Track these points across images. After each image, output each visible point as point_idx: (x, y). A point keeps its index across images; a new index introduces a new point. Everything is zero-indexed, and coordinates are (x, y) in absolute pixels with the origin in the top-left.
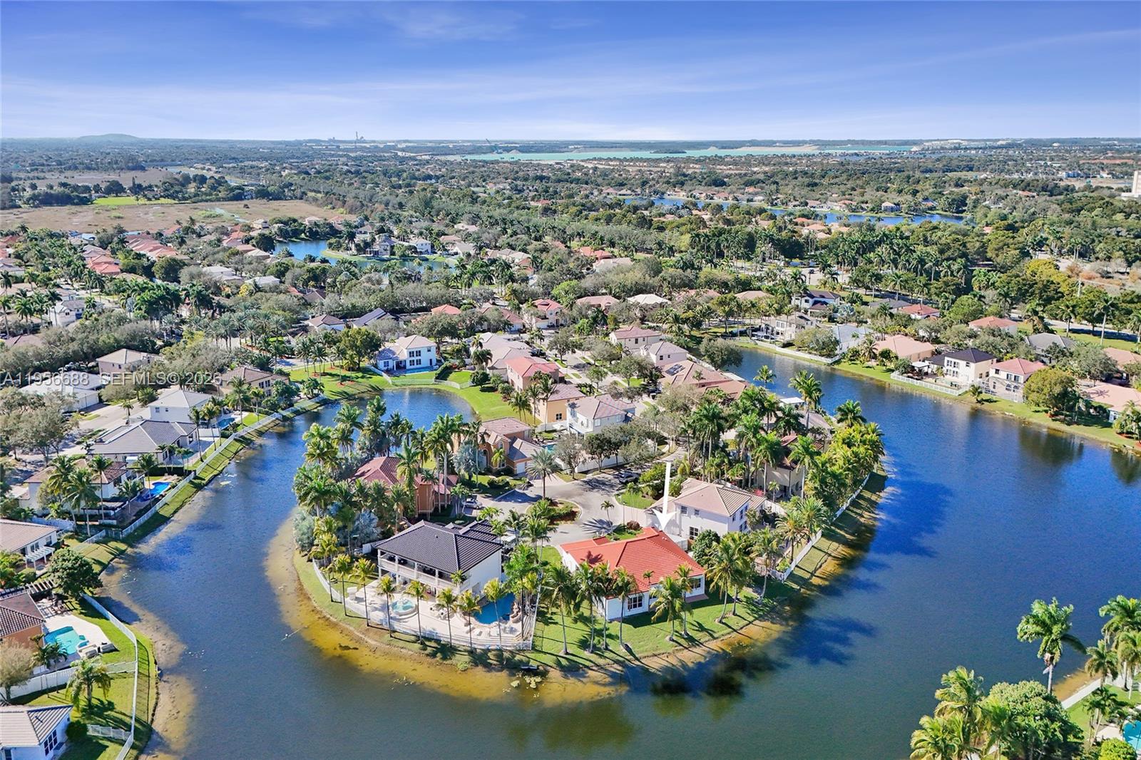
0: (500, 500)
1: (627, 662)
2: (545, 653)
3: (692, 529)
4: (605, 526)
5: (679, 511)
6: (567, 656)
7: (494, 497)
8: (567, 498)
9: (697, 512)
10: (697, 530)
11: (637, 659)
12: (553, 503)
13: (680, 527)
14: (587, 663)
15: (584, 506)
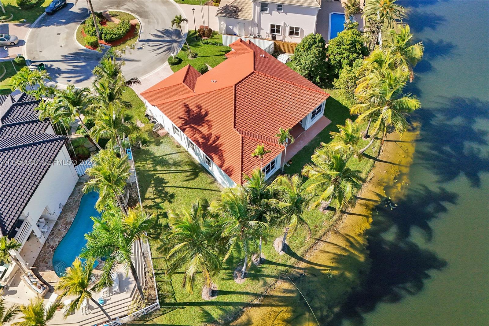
0: (39, 26)
1: (291, 270)
2: (184, 305)
3: (273, 26)
4: (174, 38)
5: (258, 9)
6: (215, 299)
7: (30, 22)
8: (118, 7)
9: (280, 7)
10: (278, 27)
11: (301, 259)
12: (103, 18)
13: (259, 26)
14: (245, 299)
15: (141, 14)
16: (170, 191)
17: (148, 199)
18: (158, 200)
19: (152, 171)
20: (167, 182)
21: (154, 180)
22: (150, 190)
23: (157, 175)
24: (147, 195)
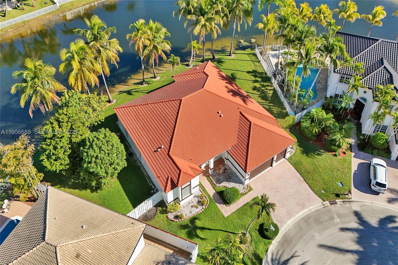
16: (255, 92)
17: (270, 90)
18: (263, 88)
19: (272, 105)
20: (259, 97)
21: (269, 100)
22: (270, 95)
23: (267, 102)
24: (272, 92)
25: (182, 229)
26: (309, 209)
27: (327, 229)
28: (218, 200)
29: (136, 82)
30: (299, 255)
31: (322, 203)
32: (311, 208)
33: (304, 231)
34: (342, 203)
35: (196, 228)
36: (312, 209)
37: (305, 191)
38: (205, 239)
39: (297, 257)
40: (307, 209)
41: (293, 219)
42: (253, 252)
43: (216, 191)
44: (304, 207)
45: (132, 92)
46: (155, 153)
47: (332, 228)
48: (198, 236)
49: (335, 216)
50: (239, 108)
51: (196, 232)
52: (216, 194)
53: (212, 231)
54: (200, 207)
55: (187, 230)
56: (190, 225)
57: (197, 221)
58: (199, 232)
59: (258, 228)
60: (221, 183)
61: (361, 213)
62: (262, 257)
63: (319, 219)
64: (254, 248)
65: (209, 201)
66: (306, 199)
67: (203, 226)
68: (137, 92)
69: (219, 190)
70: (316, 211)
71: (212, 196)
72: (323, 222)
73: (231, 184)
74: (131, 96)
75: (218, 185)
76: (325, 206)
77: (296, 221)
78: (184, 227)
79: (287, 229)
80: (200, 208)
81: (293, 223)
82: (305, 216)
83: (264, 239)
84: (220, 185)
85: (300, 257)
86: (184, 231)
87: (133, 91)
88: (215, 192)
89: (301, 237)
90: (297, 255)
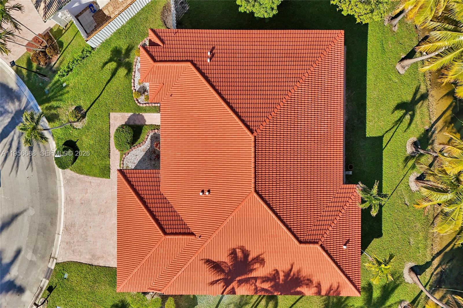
25: (129, 47)
26: (61, 233)
27: (29, 232)
28: (135, 120)
29: (409, 121)
30: (28, 169)
31: (56, 259)
32: (60, 236)
33: (44, 201)
34: (41, 285)
35: (119, 65)
36: (58, 238)
37: (80, 251)
38: (103, 68)
39: (27, 165)
40: (61, 231)
41: (63, 200)
42: (60, 117)
43: (146, 125)
44: (66, 228)
45: (405, 114)
46: (211, 47)
47: (27, 239)
48: (110, 60)
49: (35, 259)
50: (200, 236)
51: (115, 61)
52: (143, 123)
53: (105, 83)
54: (139, 87)
55: (123, 52)
56: (127, 60)
57: (126, 72)
58: (113, 65)
59: (78, 144)
60: (151, 140)
61: (19, 295)
62: (50, 123)
63: (44, 233)
64: (63, 121)
65: (138, 104)
66: (72, 241)
67: (116, 75)
68: (398, 121)
69: (144, 131)
70: (54, 240)
71: (143, 114)
72: (38, 234)
73: (141, 153)
74: (394, 104)
75: (151, 134)
76: (51, 259)
77: (59, 201)
78: (129, 50)
79: (58, 182)
80: (137, 87)
81: (59, 195)
82: (57, 219)
83: (64, 142)
84: (149, 137)
85: (26, 168)
86: (124, 48)
87: (408, 117)
88: (146, 123)
89: (41, 190)
90: (29, 167)
